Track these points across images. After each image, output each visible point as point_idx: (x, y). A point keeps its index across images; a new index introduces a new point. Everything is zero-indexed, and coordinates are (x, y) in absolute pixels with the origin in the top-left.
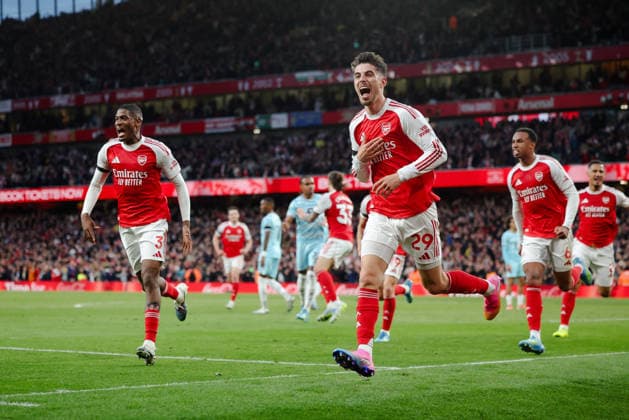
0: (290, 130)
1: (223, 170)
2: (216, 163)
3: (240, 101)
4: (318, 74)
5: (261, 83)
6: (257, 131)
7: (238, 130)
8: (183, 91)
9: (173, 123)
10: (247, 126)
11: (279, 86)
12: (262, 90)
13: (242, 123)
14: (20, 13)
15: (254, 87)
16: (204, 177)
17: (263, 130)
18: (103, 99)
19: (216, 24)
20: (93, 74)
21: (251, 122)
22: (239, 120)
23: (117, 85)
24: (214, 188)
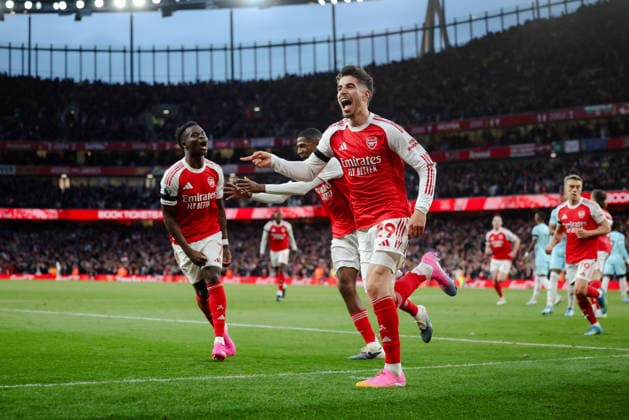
0: (581, 153)
1: (525, 188)
2: (519, 181)
3: (539, 130)
4: (603, 107)
5: (556, 116)
6: (553, 155)
7: (538, 154)
8: (492, 123)
9: (484, 149)
10: (545, 150)
11: (572, 117)
12: (558, 122)
13: (541, 148)
14: (359, 61)
15: (551, 119)
16: (510, 193)
17: (559, 154)
18: (426, 129)
19: (518, 68)
20: (418, 110)
21: (548, 148)
22: (539, 146)
23: (438, 118)
24: (518, 202)
